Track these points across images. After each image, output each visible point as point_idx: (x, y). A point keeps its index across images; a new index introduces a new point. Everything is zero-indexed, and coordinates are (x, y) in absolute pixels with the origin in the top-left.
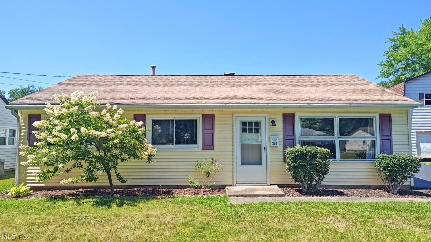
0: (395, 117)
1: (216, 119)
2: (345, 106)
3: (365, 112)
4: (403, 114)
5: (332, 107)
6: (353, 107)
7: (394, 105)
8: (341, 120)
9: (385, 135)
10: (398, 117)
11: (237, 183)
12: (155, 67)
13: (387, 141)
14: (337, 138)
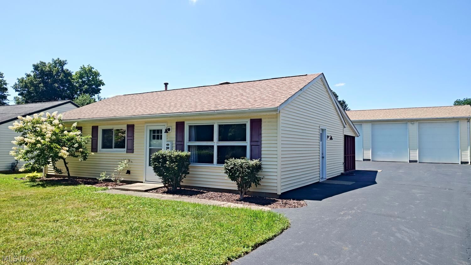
0: (265, 122)
1: (135, 128)
2: (210, 113)
3: (240, 118)
4: (273, 118)
5: (201, 115)
6: (216, 114)
7: (251, 111)
8: (220, 126)
9: (254, 140)
10: (269, 122)
11: (146, 181)
12: (167, 84)
13: (257, 146)
14: (216, 144)
